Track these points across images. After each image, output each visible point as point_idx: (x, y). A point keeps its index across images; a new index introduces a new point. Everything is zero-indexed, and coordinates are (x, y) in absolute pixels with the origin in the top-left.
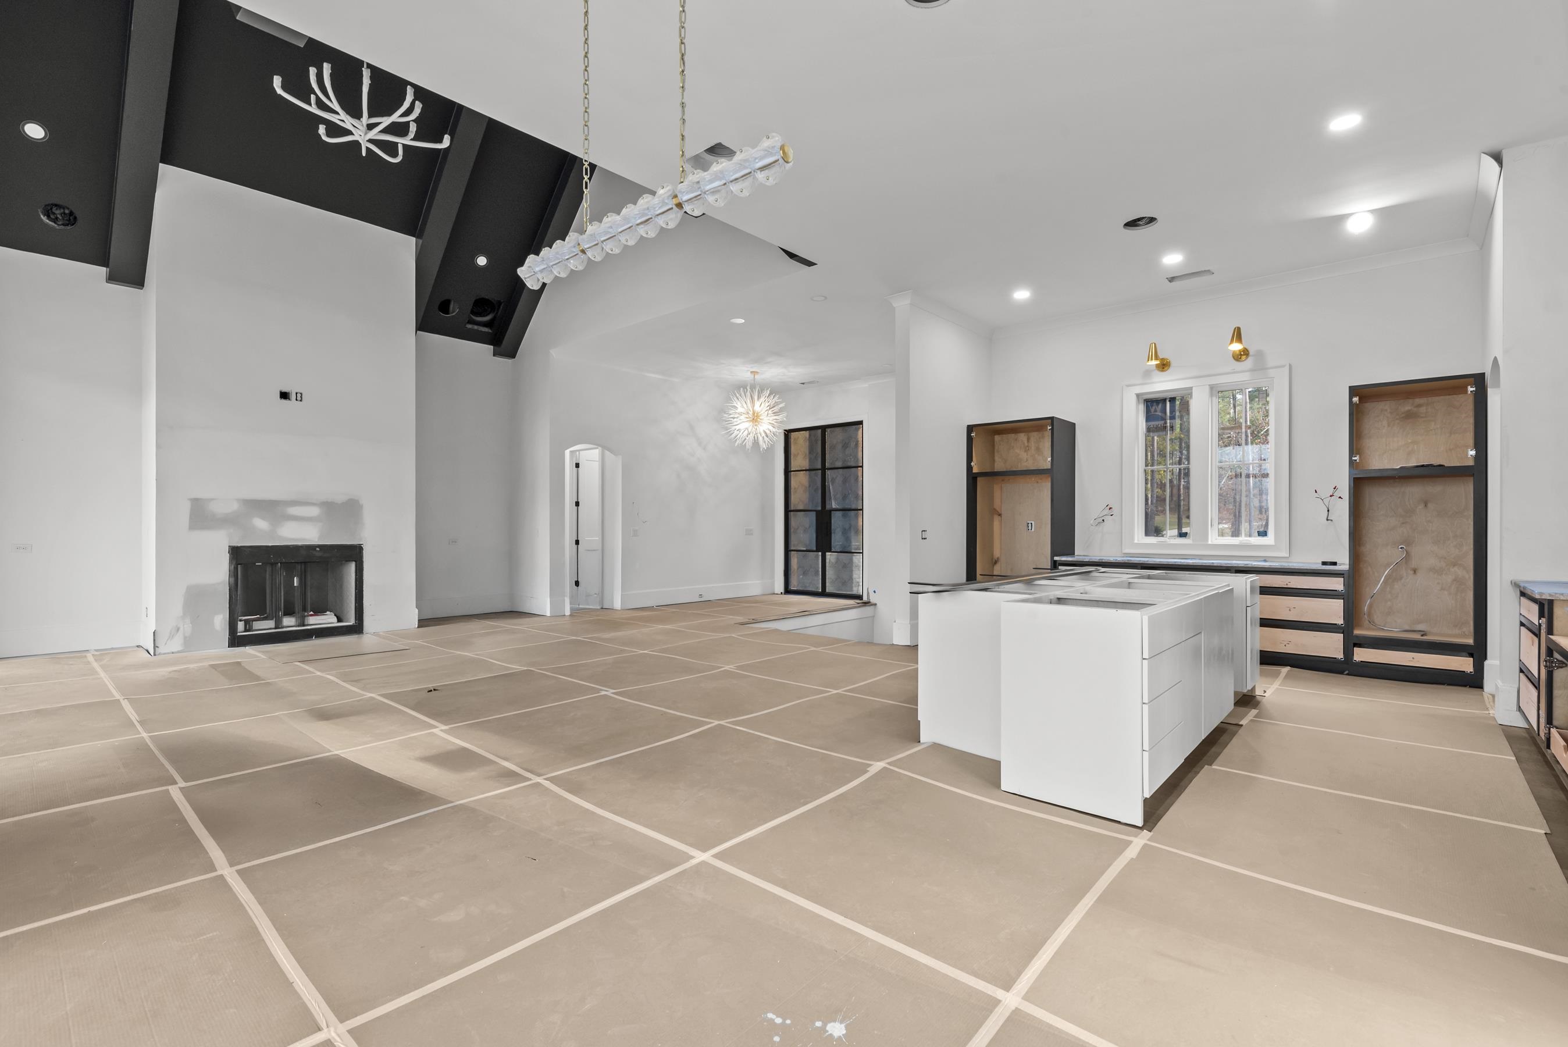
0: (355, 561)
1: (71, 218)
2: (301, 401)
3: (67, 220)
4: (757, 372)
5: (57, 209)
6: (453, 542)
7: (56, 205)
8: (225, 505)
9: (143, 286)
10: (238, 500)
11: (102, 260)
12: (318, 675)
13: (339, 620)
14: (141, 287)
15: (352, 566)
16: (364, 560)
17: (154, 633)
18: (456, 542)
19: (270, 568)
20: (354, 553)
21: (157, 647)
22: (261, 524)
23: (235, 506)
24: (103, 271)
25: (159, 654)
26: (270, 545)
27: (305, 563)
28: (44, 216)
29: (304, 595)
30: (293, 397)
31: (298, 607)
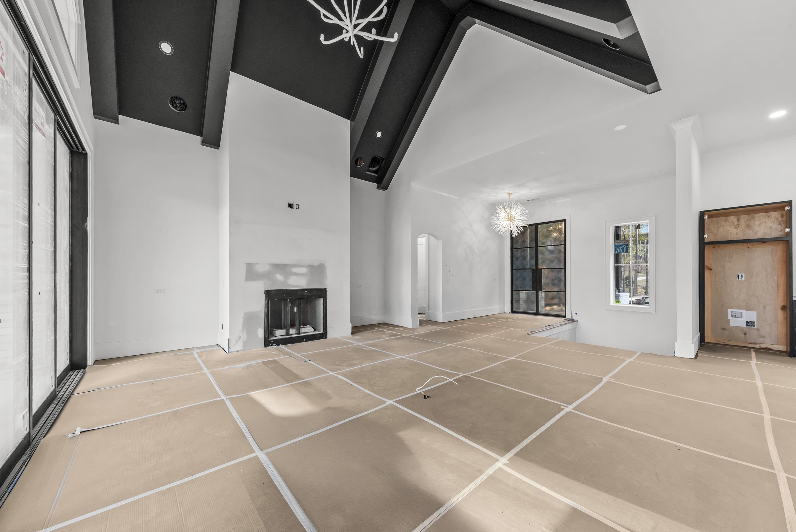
0: (323, 298)
1: (184, 106)
2: (298, 209)
3: (182, 107)
4: (511, 194)
5: (177, 101)
6: (359, 286)
7: (176, 98)
8: (262, 268)
9: (219, 146)
10: (269, 264)
11: (198, 132)
12: (331, 375)
13: (315, 330)
14: (218, 147)
15: (321, 300)
16: (327, 297)
17: (228, 340)
18: (361, 287)
19: (284, 302)
20: (322, 293)
21: (230, 348)
22: (280, 277)
23: (267, 268)
24: (199, 138)
25: (231, 352)
26: (284, 289)
27: (300, 299)
28: (171, 104)
29: (299, 316)
30: (295, 207)
31: (297, 323)
